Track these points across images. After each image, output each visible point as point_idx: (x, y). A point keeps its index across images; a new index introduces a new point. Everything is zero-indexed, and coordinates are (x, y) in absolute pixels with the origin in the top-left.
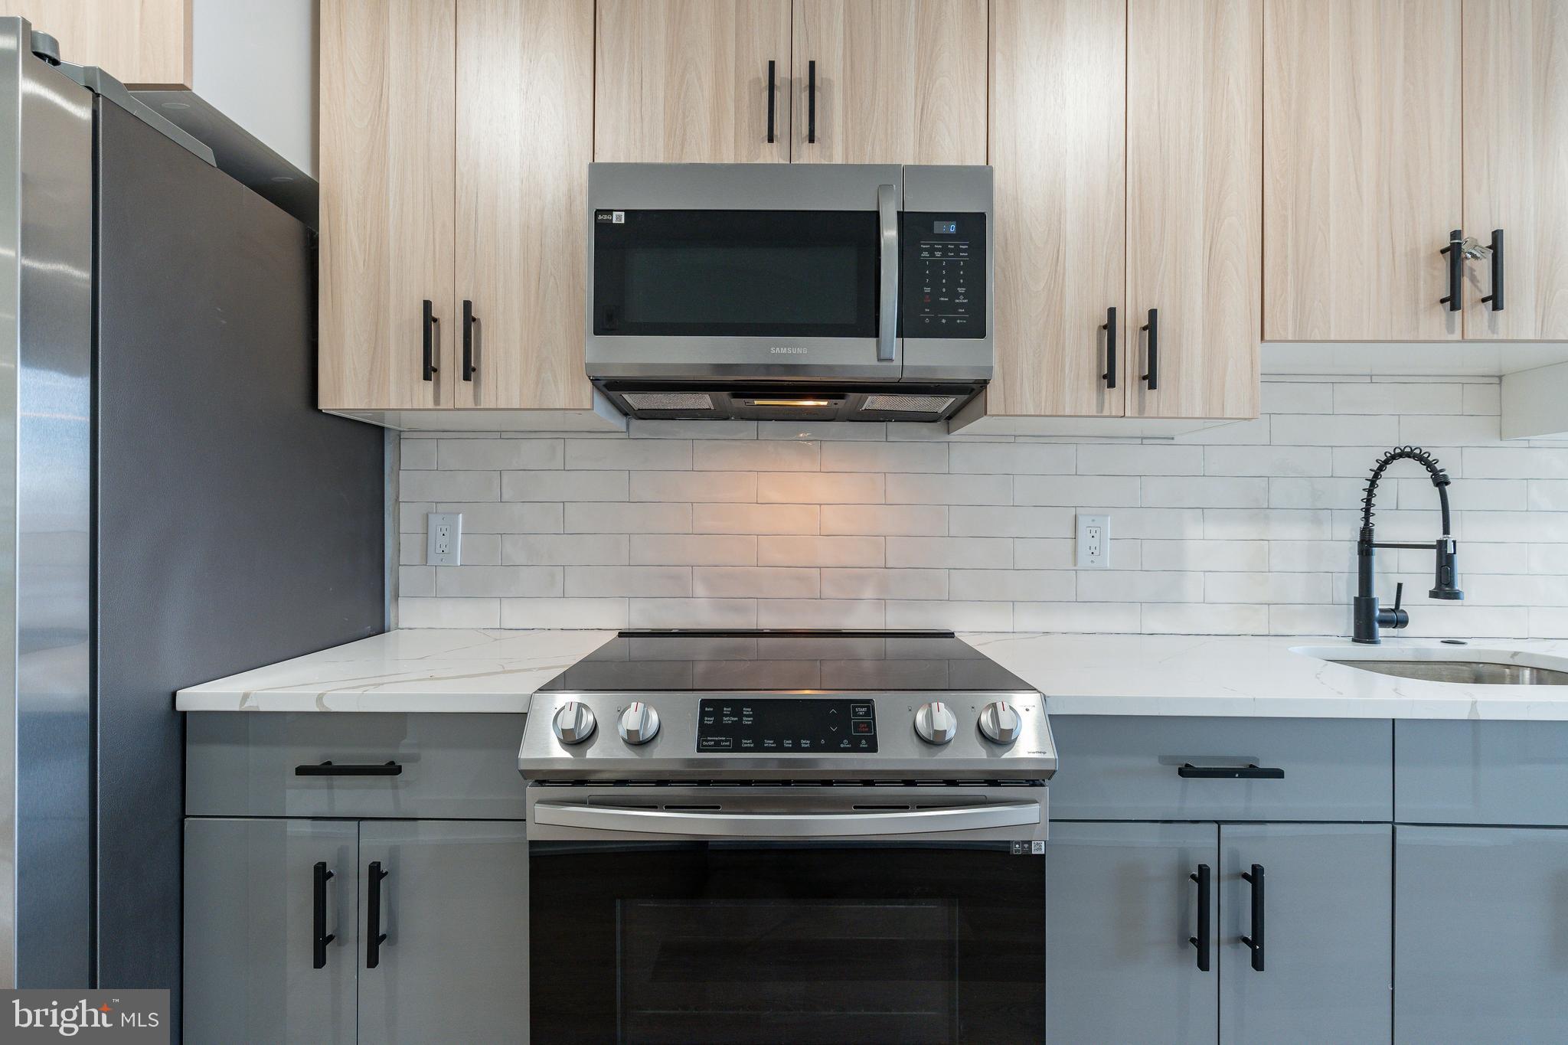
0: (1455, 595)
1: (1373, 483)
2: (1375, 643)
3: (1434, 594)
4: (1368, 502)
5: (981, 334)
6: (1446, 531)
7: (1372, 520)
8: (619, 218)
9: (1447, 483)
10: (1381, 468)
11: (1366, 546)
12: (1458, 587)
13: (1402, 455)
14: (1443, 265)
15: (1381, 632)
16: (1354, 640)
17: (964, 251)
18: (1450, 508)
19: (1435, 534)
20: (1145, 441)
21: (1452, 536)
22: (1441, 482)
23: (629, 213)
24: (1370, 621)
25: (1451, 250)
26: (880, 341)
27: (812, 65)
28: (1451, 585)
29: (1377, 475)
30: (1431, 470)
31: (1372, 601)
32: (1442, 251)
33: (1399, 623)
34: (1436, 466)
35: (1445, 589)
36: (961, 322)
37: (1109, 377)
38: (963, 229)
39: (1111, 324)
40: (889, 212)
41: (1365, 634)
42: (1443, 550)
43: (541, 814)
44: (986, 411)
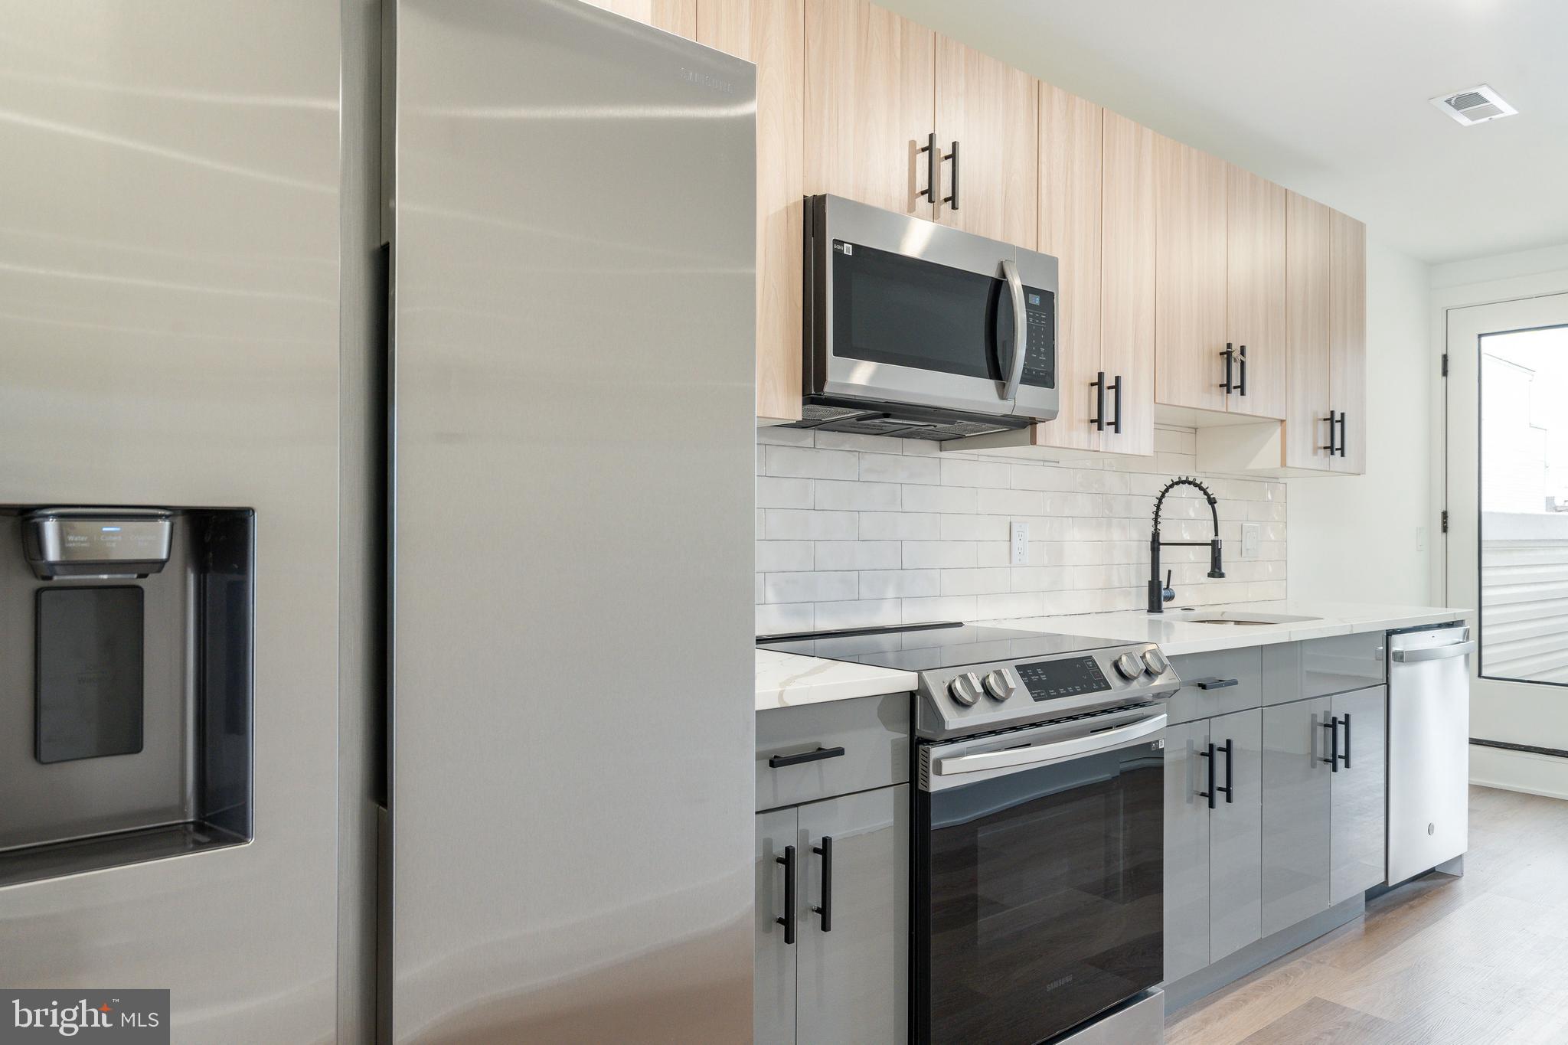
0: (1222, 575)
1: (1160, 501)
2: (1161, 612)
3: (1211, 575)
4: (1157, 514)
5: (1052, 386)
6: (1216, 535)
8: (848, 249)
9: (1215, 503)
10: (1167, 490)
11: (1156, 544)
12: (1223, 571)
13: (1180, 482)
15: (1164, 604)
16: (1148, 611)
17: (1043, 319)
18: (1218, 519)
19: (1210, 537)
20: (1046, 464)
21: (1220, 537)
22: (1212, 502)
23: (856, 247)
24: (1157, 597)
25: (1227, 354)
26: (1004, 385)
27: (954, 144)
28: (1220, 569)
29: (1163, 495)
30: (1206, 493)
31: (1160, 583)
32: (1221, 354)
33: (1170, 598)
34: (1209, 491)
35: (1216, 571)
36: (1042, 375)
37: (1098, 422)
38: (1044, 304)
39: (1099, 383)
40: (1016, 283)
41: (1155, 606)
42: (1215, 546)
43: (947, 766)
44: (1033, 442)
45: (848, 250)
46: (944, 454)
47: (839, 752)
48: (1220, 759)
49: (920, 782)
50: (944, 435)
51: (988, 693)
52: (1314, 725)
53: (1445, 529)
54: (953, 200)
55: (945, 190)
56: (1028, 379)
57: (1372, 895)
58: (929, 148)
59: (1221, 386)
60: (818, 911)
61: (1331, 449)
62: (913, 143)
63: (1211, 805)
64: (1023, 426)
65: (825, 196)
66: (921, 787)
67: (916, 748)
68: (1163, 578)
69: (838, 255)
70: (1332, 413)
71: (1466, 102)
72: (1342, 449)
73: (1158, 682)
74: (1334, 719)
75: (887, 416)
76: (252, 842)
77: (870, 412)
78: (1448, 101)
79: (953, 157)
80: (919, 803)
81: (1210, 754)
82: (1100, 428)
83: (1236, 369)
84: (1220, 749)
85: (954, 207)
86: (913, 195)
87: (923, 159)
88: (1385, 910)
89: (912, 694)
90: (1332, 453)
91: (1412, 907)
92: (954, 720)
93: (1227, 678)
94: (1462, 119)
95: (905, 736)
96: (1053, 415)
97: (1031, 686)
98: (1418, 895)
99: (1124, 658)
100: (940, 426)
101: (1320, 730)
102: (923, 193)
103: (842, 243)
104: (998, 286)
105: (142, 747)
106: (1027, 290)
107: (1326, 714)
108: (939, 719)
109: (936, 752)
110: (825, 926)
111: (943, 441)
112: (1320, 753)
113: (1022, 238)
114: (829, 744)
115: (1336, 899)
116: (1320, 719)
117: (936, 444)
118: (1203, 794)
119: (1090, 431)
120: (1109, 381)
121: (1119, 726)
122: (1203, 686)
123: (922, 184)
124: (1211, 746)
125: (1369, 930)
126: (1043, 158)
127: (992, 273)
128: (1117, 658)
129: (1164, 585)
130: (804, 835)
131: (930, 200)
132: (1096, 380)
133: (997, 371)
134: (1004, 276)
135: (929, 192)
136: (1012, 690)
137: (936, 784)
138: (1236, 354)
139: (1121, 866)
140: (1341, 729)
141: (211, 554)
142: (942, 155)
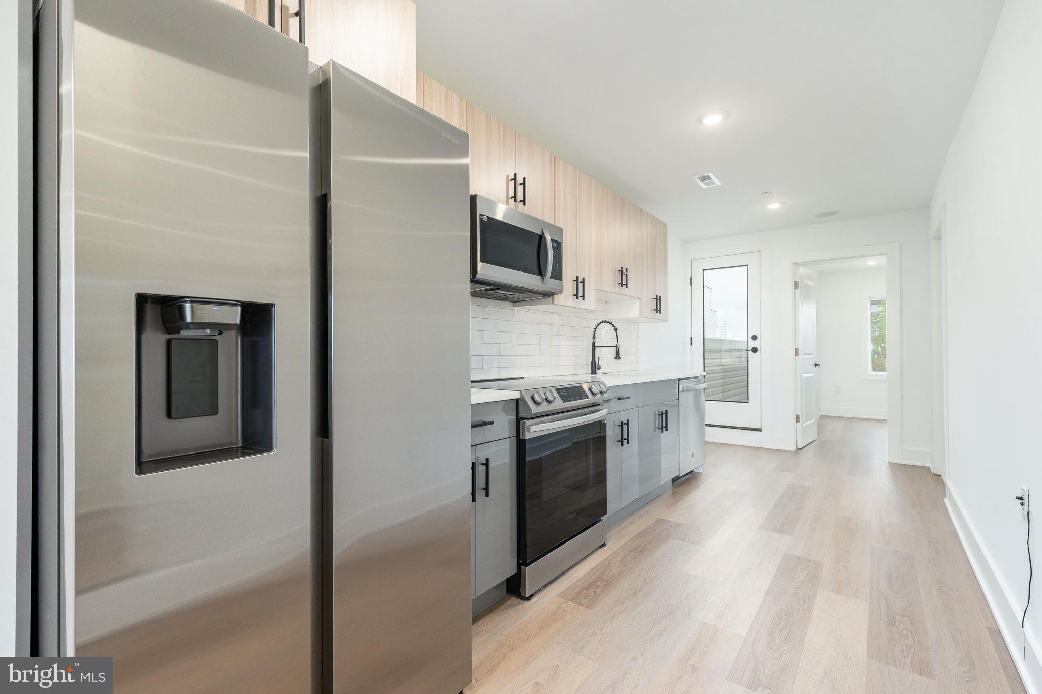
0: (620, 359)
1: (595, 329)
2: (596, 374)
3: (615, 359)
4: (594, 335)
5: (561, 280)
6: (617, 342)
7: (595, 340)
10: (598, 325)
11: (594, 347)
13: (606, 322)
14: (619, 275)
15: (597, 371)
16: (591, 373)
17: (558, 253)
18: (618, 336)
19: (615, 344)
21: (619, 344)
22: (616, 329)
23: (488, 217)
24: (595, 368)
25: (621, 271)
26: (544, 278)
27: (524, 179)
28: (619, 356)
29: (596, 328)
30: (613, 326)
31: (596, 362)
32: (619, 271)
33: (599, 368)
34: (615, 325)
35: (617, 357)
36: (557, 275)
37: (577, 296)
38: (558, 246)
39: (577, 280)
40: (548, 238)
41: (594, 371)
42: (617, 347)
43: (533, 429)
44: (553, 302)
45: (485, 219)
46: (515, 308)
47: (492, 423)
48: (625, 427)
49: (521, 435)
50: (516, 300)
51: (547, 400)
52: (655, 415)
53: (692, 344)
54: (524, 201)
55: (520, 197)
56: (552, 277)
57: (674, 480)
58: (515, 179)
59: (619, 284)
60: (484, 489)
61: (657, 310)
62: (508, 177)
63: (622, 445)
64: (548, 295)
65: (476, 195)
66: (521, 438)
67: (519, 421)
68: (597, 360)
69: (481, 220)
70: (657, 296)
71: (705, 179)
72: (660, 310)
73: (606, 395)
74: (662, 412)
75: (498, 289)
76: (275, 451)
77: (492, 287)
78: (699, 178)
79: (524, 183)
80: (521, 445)
81: (621, 425)
82: (577, 298)
83: (624, 277)
84: (625, 424)
85: (524, 204)
86: (508, 199)
87: (512, 183)
88: (679, 486)
89: (517, 400)
90: (657, 312)
91: (687, 484)
92: (535, 409)
93: (627, 396)
94: (702, 185)
95: (515, 417)
96: (561, 292)
97: (561, 397)
98: (688, 480)
99: (593, 387)
100: (518, 294)
101: (657, 416)
102: (512, 198)
103: (483, 215)
104: (541, 238)
105: (218, 413)
106: (553, 241)
107: (659, 411)
108: (530, 409)
109: (527, 423)
110: (487, 495)
111: (516, 302)
112: (657, 426)
113: (548, 219)
114: (487, 420)
115: (662, 483)
116: (657, 413)
117: (512, 304)
118: (619, 441)
119: (573, 299)
120: (580, 280)
121: (591, 413)
122: (619, 399)
123: (512, 194)
124: (622, 422)
125: (674, 493)
126: (556, 188)
127: (539, 233)
128: (590, 387)
129: (597, 364)
130: (477, 458)
131: (515, 201)
132: (576, 279)
133: (541, 273)
134: (543, 234)
135: (515, 197)
136: (556, 397)
137: (528, 436)
138: (625, 271)
139: (591, 473)
140: (664, 416)
141: (249, 326)
142: (519, 183)
